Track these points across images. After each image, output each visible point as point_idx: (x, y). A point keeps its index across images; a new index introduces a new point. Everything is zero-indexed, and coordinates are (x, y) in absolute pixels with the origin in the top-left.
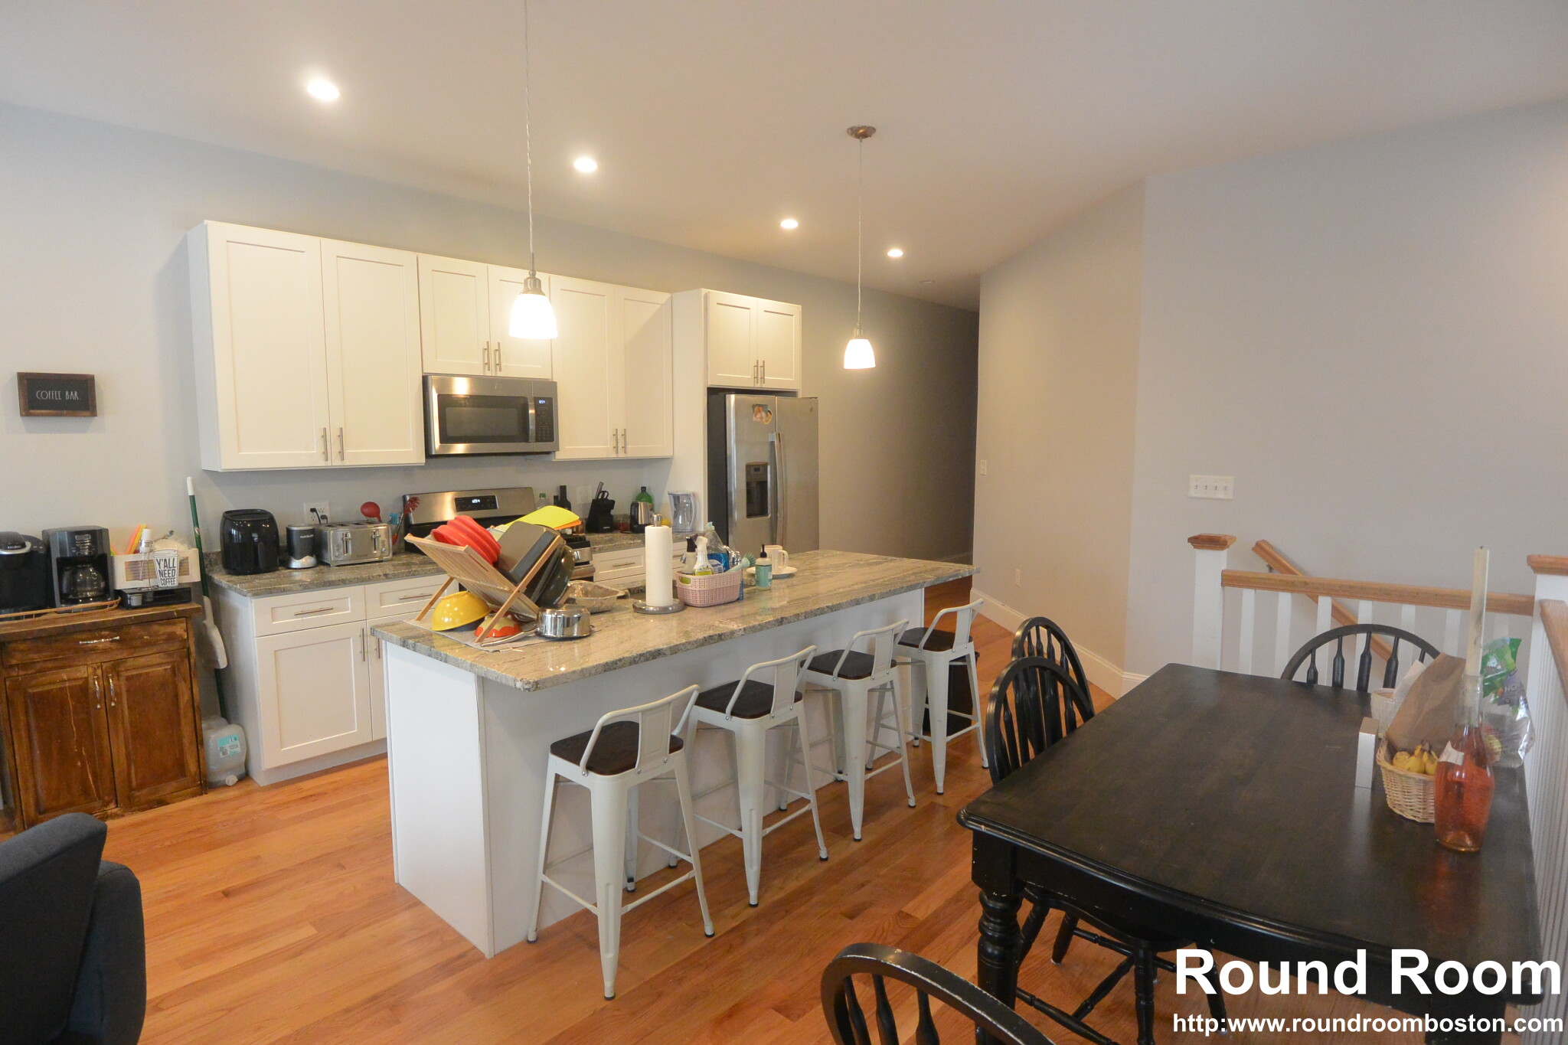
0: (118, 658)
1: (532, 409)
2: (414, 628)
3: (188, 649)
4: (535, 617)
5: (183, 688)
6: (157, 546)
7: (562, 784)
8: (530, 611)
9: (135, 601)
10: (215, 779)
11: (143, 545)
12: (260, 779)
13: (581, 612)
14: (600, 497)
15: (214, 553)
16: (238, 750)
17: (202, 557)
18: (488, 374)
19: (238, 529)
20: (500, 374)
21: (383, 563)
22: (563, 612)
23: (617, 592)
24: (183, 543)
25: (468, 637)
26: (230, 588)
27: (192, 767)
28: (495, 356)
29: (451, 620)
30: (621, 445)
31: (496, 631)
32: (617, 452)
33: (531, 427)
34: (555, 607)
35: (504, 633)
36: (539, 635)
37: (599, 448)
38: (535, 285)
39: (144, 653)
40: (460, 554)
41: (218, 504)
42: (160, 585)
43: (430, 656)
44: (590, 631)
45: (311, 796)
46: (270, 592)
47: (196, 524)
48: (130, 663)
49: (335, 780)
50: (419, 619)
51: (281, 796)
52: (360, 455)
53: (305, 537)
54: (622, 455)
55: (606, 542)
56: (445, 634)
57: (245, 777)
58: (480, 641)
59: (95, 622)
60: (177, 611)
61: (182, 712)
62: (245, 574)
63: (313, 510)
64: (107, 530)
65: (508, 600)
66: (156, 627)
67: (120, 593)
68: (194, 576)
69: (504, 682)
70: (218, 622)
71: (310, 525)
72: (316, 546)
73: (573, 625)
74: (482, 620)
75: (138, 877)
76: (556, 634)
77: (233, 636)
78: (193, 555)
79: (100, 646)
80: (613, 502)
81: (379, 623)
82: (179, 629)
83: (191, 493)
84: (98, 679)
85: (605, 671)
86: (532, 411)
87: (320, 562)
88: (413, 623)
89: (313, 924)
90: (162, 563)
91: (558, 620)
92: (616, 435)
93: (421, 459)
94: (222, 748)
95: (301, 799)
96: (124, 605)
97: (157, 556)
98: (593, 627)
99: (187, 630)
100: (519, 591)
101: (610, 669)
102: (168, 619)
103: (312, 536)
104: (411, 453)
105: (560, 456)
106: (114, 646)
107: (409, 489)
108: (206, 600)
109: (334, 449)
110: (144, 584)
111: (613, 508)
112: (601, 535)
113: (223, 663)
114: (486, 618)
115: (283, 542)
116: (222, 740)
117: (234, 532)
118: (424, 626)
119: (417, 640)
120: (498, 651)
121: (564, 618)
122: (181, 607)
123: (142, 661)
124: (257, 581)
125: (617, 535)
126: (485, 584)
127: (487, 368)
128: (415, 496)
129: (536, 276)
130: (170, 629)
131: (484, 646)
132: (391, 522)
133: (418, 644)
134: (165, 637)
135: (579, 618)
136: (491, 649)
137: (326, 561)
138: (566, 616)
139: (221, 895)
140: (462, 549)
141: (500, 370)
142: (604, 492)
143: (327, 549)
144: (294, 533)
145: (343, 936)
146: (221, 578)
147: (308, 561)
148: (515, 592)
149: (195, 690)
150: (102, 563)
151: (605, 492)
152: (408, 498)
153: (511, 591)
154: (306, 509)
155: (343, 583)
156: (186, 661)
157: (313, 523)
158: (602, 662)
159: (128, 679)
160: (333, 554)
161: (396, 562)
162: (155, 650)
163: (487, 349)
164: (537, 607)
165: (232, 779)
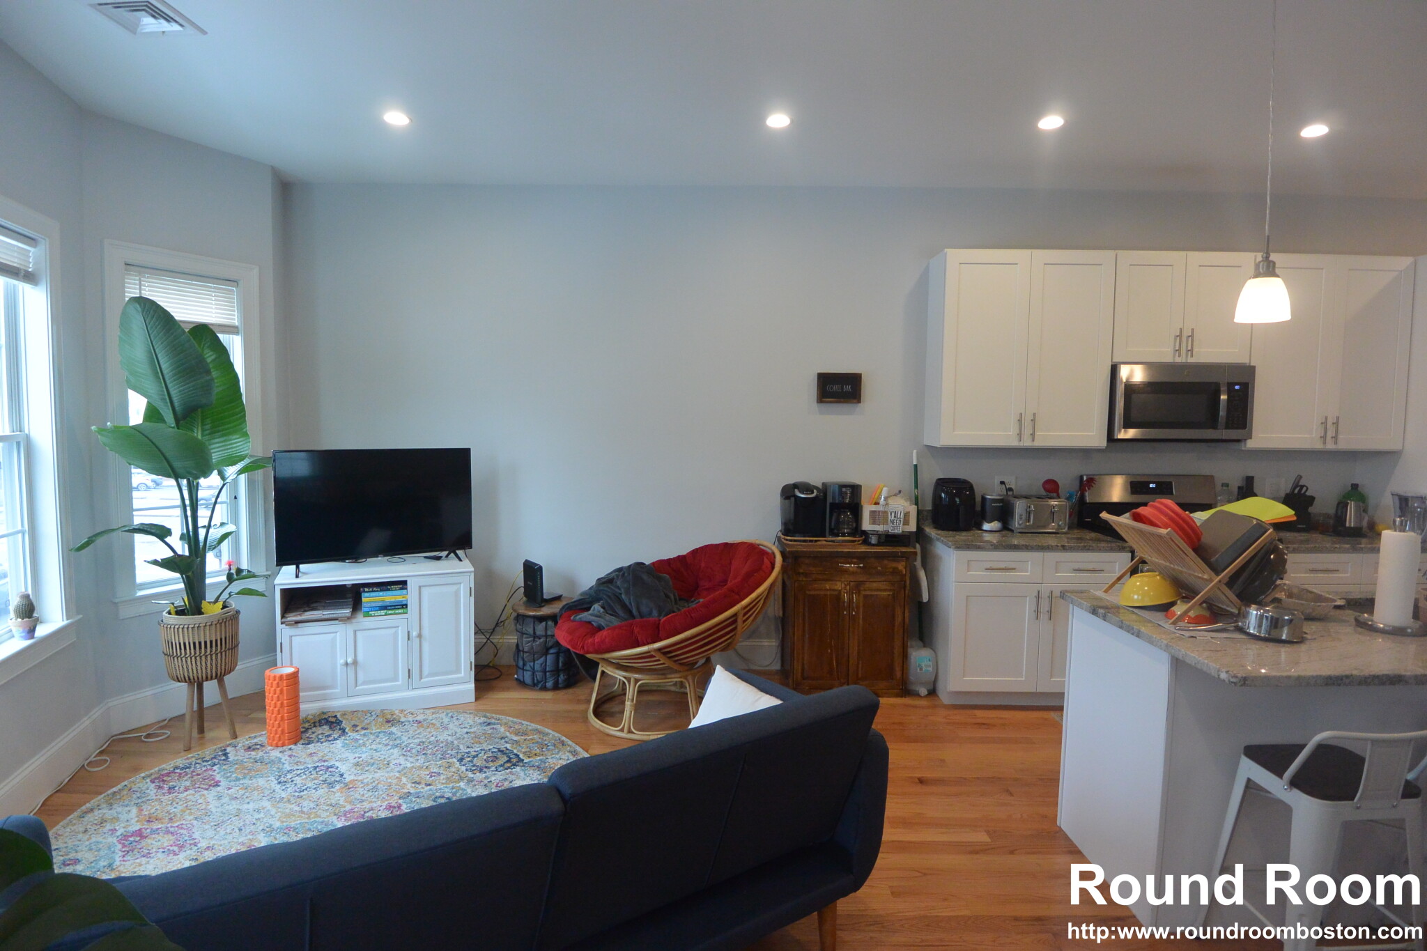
0: (861, 580)
1: (1224, 395)
2: (1100, 599)
3: (905, 582)
4: (1236, 611)
5: (899, 612)
6: (890, 501)
7: (1252, 790)
8: (1230, 603)
9: (874, 540)
10: (913, 687)
11: (882, 499)
12: (944, 698)
13: (1293, 614)
14: (1296, 491)
15: (926, 511)
16: (930, 669)
17: (919, 512)
18: (1178, 360)
19: (946, 493)
20: (1190, 360)
21: (1059, 535)
22: (1270, 611)
23: (1335, 601)
24: (906, 501)
25: (1158, 617)
26: (938, 540)
27: (898, 674)
28: (1187, 341)
29: (1140, 597)
30: (1330, 433)
31: (1190, 617)
32: (1325, 443)
33: (1221, 413)
34: (1260, 604)
35: (1198, 621)
36: (1241, 630)
37: (1304, 437)
38: (1268, 267)
39: (876, 580)
40: (1160, 536)
41: (934, 472)
42: (890, 531)
43: (1121, 627)
44: (1302, 637)
45: (984, 724)
46: (968, 547)
47: (916, 487)
48: (867, 585)
49: (1003, 716)
50: (1106, 591)
51: (959, 716)
52: (1049, 437)
53: (996, 505)
54: (1330, 446)
55: (1302, 542)
56: (1134, 610)
57: (933, 692)
58: (1174, 623)
59: (849, 552)
60: (901, 552)
61: (896, 630)
62: (948, 530)
63: (1002, 483)
64: (861, 486)
65: (1207, 589)
66: (886, 562)
67: (865, 533)
68: (912, 527)
69: (1205, 669)
70: (924, 565)
71: (999, 495)
72: (1004, 513)
73: (1283, 627)
74: (1173, 604)
75: (890, 745)
76: (1260, 633)
77: (935, 578)
78: (913, 510)
79: (851, 569)
80: (1312, 499)
81: (1068, 589)
82: (901, 566)
83: (915, 463)
84: (847, 593)
85: (1327, 684)
86: (1223, 397)
87: (1006, 528)
88: (1100, 593)
89: (988, 832)
90: (893, 514)
91: (1264, 621)
92: (1325, 423)
93: (1102, 442)
94: (919, 665)
95: (975, 724)
96: (866, 542)
97: (890, 509)
98: (1306, 633)
99: (905, 568)
100: (1220, 581)
101: (1334, 684)
102: (894, 557)
103: (1001, 504)
104: (1095, 437)
105: (1251, 444)
106: (859, 570)
107: (1086, 470)
108: (918, 546)
109: (1027, 431)
110: (879, 528)
111: (1311, 505)
112: (1296, 534)
113: (925, 598)
114: (1179, 602)
115: (978, 508)
116: (920, 658)
117: (943, 495)
118: (1111, 598)
119: (1107, 610)
120: (1195, 637)
121: (1272, 617)
122: (904, 549)
123: (875, 585)
124: (958, 537)
125: (1317, 536)
126: (1180, 568)
127: (1177, 354)
128: (1091, 477)
129: (1270, 259)
130: (894, 565)
131: (1178, 629)
132: (1068, 499)
133: (1109, 614)
134: (891, 570)
135: (1291, 621)
136: (1187, 634)
137: (1010, 527)
138: (1275, 616)
139: (917, 781)
140: (1163, 531)
141: (1192, 356)
142: (1302, 487)
143: (1013, 516)
144: (988, 500)
145: (1012, 852)
146: (931, 531)
147: (995, 525)
148: (1215, 582)
149: (907, 614)
150: (856, 509)
151: (1304, 486)
152: (1085, 478)
153: (1211, 580)
154: (997, 481)
155: (1027, 548)
156: (903, 590)
157: (1001, 493)
158: (1324, 674)
159: (866, 596)
160: (1017, 523)
161: (1069, 536)
162: (883, 579)
163: (1180, 336)
164: (1239, 601)
165: (923, 691)
